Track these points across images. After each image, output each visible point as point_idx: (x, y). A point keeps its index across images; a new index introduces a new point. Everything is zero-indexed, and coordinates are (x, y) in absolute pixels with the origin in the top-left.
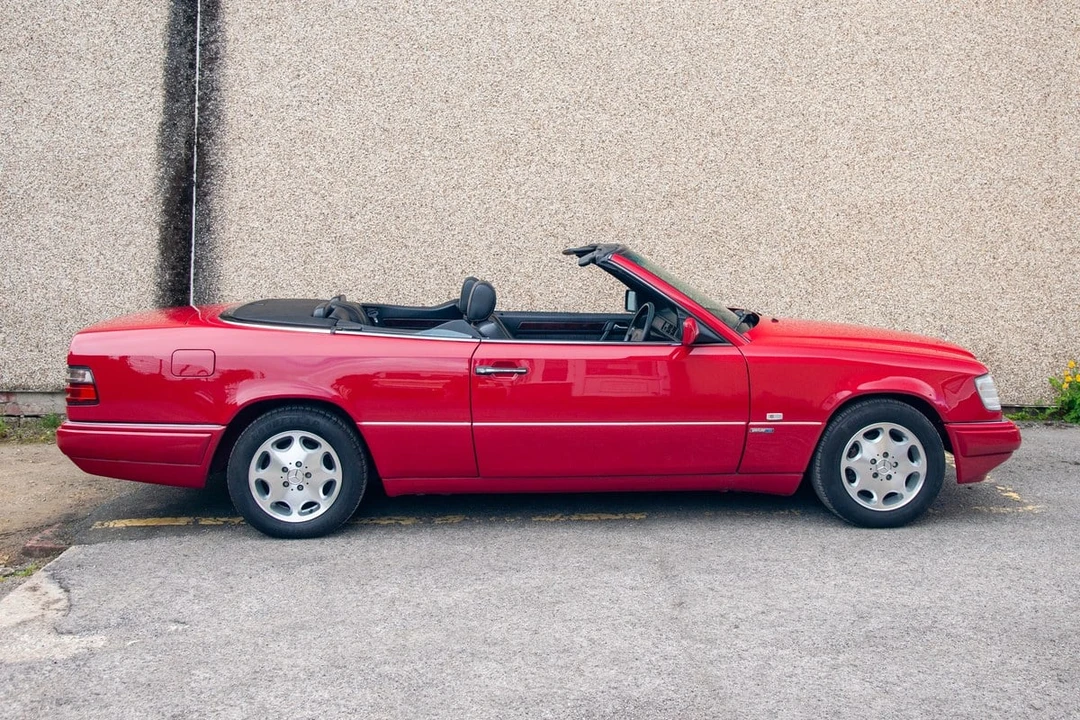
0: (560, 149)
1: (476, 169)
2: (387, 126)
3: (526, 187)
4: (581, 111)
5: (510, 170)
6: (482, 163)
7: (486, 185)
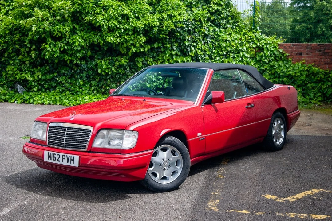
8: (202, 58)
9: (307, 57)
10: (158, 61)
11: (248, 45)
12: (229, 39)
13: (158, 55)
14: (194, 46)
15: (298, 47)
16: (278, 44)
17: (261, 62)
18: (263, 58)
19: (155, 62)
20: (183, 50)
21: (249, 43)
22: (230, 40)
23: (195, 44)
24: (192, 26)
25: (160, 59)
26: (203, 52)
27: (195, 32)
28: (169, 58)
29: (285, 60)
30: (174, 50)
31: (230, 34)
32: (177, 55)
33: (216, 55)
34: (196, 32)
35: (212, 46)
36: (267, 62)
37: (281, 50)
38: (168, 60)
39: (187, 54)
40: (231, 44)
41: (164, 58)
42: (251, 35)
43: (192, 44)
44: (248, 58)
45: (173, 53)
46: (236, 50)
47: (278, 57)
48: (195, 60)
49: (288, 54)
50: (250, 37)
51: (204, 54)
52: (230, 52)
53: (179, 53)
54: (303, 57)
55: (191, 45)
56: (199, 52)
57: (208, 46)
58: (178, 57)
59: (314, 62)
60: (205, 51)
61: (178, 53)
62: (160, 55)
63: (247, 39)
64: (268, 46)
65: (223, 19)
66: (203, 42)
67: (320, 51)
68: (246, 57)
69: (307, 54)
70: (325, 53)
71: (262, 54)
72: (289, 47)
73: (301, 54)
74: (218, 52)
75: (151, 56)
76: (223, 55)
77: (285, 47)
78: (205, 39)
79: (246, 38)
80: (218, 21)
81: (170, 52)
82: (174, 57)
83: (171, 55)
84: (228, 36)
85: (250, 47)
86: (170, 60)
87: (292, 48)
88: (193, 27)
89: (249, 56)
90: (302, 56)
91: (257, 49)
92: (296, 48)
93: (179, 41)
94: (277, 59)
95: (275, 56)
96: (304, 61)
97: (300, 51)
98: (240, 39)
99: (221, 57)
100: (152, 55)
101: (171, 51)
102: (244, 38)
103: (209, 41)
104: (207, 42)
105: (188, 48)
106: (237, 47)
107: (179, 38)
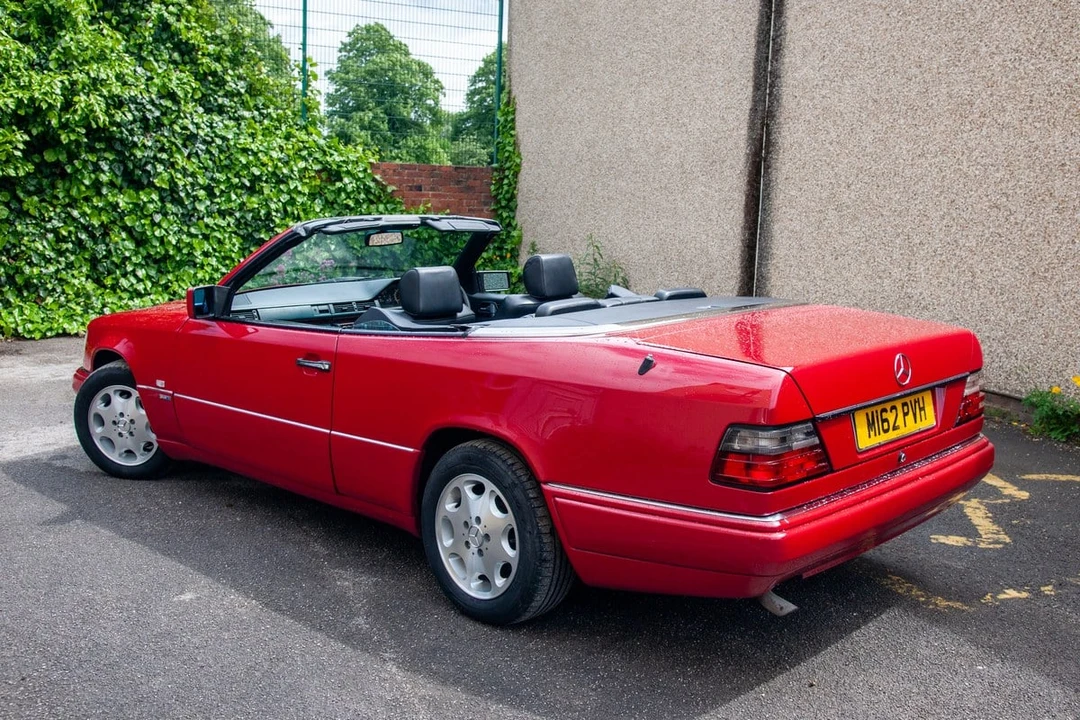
0: (1009, 107)
1: (937, 136)
2: (876, 97)
3: (976, 153)
4: (1033, 61)
5: (965, 135)
6: (943, 128)
7: (943, 152)
8: (188, 194)
9: (434, 196)
10: (55, 202)
11: (302, 164)
12: (253, 147)
13: (53, 186)
14: (161, 161)
15: (413, 171)
16: (371, 163)
17: (335, 206)
18: (343, 195)
19: (44, 204)
20: (133, 171)
21: (304, 159)
22: (255, 150)
23: (164, 156)
24: (153, 109)
25: (61, 195)
26: (190, 179)
27: (159, 124)
28: (88, 193)
29: (388, 202)
30: (103, 172)
31: (253, 136)
32: (112, 184)
33: (223, 187)
34: (163, 125)
35: (210, 163)
36: (353, 205)
37: (378, 177)
38: (87, 199)
39: (146, 182)
40: (259, 159)
41: (74, 192)
42: (305, 138)
43: (159, 155)
44: (304, 194)
45: (104, 178)
46: (274, 174)
47: (374, 195)
48: (170, 198)
49: (394, 188)
50: (303, 142)
51: (192, 185)
52: (258, 178)
53: (119, 181)
54: (423, 196)
55: (155, 157)
56: (180, 179)
57: (200, 162)
58: (116, 191)
59: (448, 207)
60: (193, 175)
61: (114, 180)
62: (60, 186)
63: (296, 147)
64: (350, 167)
65: (229, 95)
66: (186, 152)
67: (459, 182)
68: (300, 192)
69: (432, 189)
70: (469, 188)
71: (339, 184)
72: (394, 171)
73: (419, 188)
74: (228, 179)
75: (32, 188)
76: (243, 186)
77: (384, 171)
78: (188, 143)
79: (293, 146)
80: (216, 100)
81: (93, 176)
82: (104, 191)
83: (97, 186)
84: (250, 140)
85: (306, 169)
86: (95, 200)
87: (399, 174)
88: (157, 114)
89: (307, 191)
90: (423, 192)
91: (324, 175)
92: (409, 175)
93: (118, 146)
94: (372, 197)
95: (368, 190)
96: (429, 205)
97: (418, 180)
98: (281, 149)
99: (239, 191)
100: (34, 186)
101: (94, 172)
102: (290, 147)
103: (202, 150)
104: (197, 153)
105: (149, 167)
106: (276, 167)
107: (118, 139)
